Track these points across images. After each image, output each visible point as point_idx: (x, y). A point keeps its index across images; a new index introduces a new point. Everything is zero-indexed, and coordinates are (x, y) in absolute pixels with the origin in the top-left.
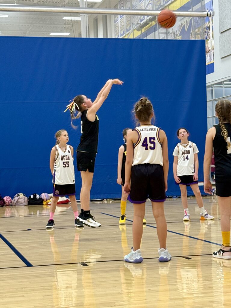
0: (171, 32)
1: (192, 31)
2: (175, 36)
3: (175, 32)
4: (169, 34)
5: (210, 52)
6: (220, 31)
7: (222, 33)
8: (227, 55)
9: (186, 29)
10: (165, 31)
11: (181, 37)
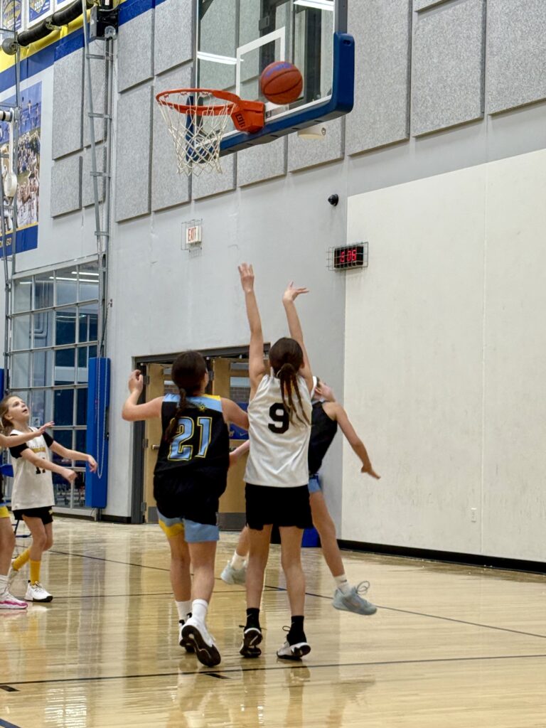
5: (30, 201)
6: (53, 155)
7: (57, 160)
8: (65, 211)
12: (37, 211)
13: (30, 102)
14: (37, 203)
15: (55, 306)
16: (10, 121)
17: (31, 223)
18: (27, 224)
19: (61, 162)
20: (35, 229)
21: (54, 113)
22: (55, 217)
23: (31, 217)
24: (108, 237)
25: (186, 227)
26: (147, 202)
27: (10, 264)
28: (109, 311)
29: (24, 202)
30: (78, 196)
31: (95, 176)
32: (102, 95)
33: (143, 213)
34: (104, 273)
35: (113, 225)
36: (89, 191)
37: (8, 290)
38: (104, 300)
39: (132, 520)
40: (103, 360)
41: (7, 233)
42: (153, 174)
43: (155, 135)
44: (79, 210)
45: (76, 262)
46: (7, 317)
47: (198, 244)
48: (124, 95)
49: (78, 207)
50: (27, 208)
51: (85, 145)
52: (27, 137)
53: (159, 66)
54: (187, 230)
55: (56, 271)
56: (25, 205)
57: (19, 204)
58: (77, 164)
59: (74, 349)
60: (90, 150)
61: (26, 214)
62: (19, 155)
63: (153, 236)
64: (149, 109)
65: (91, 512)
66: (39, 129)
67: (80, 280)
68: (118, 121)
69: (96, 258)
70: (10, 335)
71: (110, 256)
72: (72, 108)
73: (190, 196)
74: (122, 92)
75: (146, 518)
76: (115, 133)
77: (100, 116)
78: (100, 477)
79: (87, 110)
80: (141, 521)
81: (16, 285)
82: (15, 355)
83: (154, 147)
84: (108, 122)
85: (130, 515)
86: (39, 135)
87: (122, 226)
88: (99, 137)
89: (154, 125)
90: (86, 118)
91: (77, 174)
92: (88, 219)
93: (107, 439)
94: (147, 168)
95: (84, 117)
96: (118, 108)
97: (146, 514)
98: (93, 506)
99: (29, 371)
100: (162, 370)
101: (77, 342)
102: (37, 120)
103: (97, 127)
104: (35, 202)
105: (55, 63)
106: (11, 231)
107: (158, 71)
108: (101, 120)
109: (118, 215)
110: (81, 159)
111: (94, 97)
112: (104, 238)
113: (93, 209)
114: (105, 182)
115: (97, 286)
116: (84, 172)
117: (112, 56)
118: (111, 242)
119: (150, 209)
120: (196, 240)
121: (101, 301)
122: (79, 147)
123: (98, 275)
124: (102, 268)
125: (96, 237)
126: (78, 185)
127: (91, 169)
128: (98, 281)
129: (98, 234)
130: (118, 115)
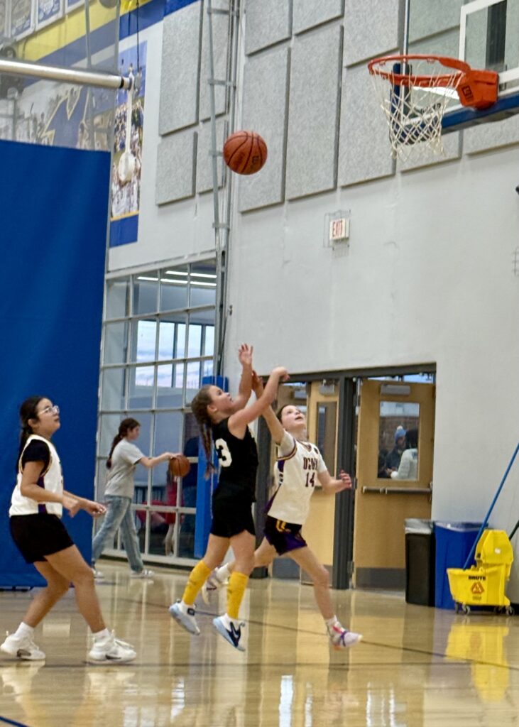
1: (87, 119)
2: (38, 128)
3: (39, 118)
4: (19, 121)
5: (130, 185)
6: (160, 130)
7: (165, 136)
8: (174, 198)
9: (69, 113)
10: (10, 112)
11: (53, 132)
12: (138, 197)
13: (131, 65)
14: (139, 187)
15: (158, 312)
16: (129, 88)
17: (129, 211)
18: (125, 212)
19: (170, 139)
20: (135, 218)
21: (163, 79)
22: (161, 205)
23: (130, 204)
24: (228, 230)
25: (330, 221)
26: (279, 188)
28: (228, 320)
30: (191, 180)
31: (213, 156)
32: (224, 57)
33: (274, 201)
34: (223, 274)
35: (236, 216)
36: (206, 173)
38: (221, 306)
42: (288, 155)
43: (291, 107)
44: (193, 196)
45: (186, 260)
47: (345, 240)
48: (253, 58)
49: (190, 194)
50: (125, 194)
51: (201, 118)
52: (127, 108)
53: (299, 25)
54: (331, 223)
56: (123, 189)
58: (191, 141)
60: (209, 124)
61: (124, 200)
63: (287, 229)
64: (284, 77)
66: (143, 97)
67: (192, 283)
68: (244, 89)
69: (213, 255)
71: (230, 253)
72: (186, 73)
73: (336, 182)
74: (251, 55)
75: (270, 571)
76: (241, 106)
77: (222, 83)
79: (205, 76)
81: (109, 286)
82: (107, 370)
83: (290, 121)
84: (231, 90)
86: (143, 105)
87: (247, 217)
88: (220, 109)
89: (291, 95)
90: (204, 85)
91: (191, 154)
92: (204, 208)
94: (281, 147)
95: (202, 85)
96: (244, 74)
102: (141, 86)
103: (218, 96)
104: (135, 186)
105: (166, 18)
107: (297, 30)
108: (223, 88)
109: (241, 203)
110: (196, 136)
111: (215, 61)
112: (223, 232)
113: (211, 196)
115: (214, 292)
116: (199, 151)
117: (238, 11)
118: (230, 232)
119: (283, 197)
120: (343, 236)
121: (218, 309)
122: (193, 121)
123: (214, 277)
124: (220, 268)
125: (214, 230)
126: (191, 167)
127: (209, 148)
128: (215, 285)
129: (216, 227)
130: (245, 82)
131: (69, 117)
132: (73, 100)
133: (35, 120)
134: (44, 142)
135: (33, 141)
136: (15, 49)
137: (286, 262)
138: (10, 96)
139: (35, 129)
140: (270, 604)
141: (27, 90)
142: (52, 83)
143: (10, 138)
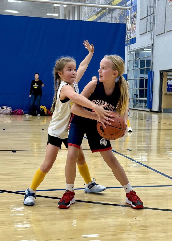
0: (114, 17)
1: (125, 17)
3: (116, 17)
6: (140, 18)
7: (141, 20)
8: (143, 33)
9: (122, 16)
10: (111, 17)
11: (119, 20)
12: (136, 33)
13: (134, 4)
14: (136, 31)
15: (140, 58)
16: (130, 9)
18: (133, 37)
19: (142, 20)
20: (135, 38)
21: (140, 7)
22: (140, 35)
23: (134, 35)
24: (154, 39)
26: (164, 29)
27: (129, 47)
28: (153, 59)
29: (132, 31)
30: (146, 29)
31: (151, 23)
33: (163, 32)
34: (153, 49)
35: (155, 36)
36: (149, 27)
37: (128, 54)
38: (152, 56)
39: (159, 112)
40: (152, 72)
41: (128, 39)
42: (166, 22)
43: (167, 11)
44: (146, 33)
45: (145, 46)
46: (128, 61)
48: (159, 1)
49: (146, 32)
51: (148, 15)
52: (133, 14)
55: (140, 49)
57: (131, 32)
58: (146, 20)
59: (144, 69)
60: (150, 16)
61: (133, 34)
62: (131, 19)
63: (166, 39)
64: (165, 4)
65: (148, 110)
66: (137, 11)
68: (157, 8)
69: (150, 45)
70: (129, 66)
71: (154, 44)
72: (145, 5)
75: (162, 111)
76: (156, 11)
77: (152, 7)
78: (151, 101)
79: (149, 6)
80: (161, 112)
81: (130, 53)
82: (130, 71)
83: (166, 14)
84: (154, 9)
85: (158, 111)
86: (137, 13)
87: (158, 36)
88: (152, 13)
89: (167, 8)
90: (149, 8)
91: (146, 23)
92: (149, 35)
93: (153, 92)
94: (164, 20)
96: (157, 4)
97: (162, 110)
98: (149, 108)
99: (133, 75)
100: (167, 74)
101: (145, 67)
102: (136, 9)
103: (151, 10)
104: (135, 31)
106: (129, 39)
109: (156, 33)
110: (147, 19)
111: (151, 2)
112: (152, 40)
113: (150, 32)
114: (153, 25)
115: (151, 53)
116: (148, 22)
118: (154, 40)
119: (165, 31)
121: (151, 57)
122: (147, 16)
123: (151, 50)
124: (152, 48)
125: (150, 40)
126: (146, 26)
127: (150, 22)
128: (151, 52)
129: (151, 39)
130: (157, 6)
131: (122, 17)
132: (123, 13)
133: (116, 18)
134: (117, 23)
135: (115, 22)
136: (111, 3)
137: (165, 46)
138: (110, 13)
139: (115, 20)
140: (162, 118)
141: (114, 12)
142: (119, 10)
143: (111, 22)
